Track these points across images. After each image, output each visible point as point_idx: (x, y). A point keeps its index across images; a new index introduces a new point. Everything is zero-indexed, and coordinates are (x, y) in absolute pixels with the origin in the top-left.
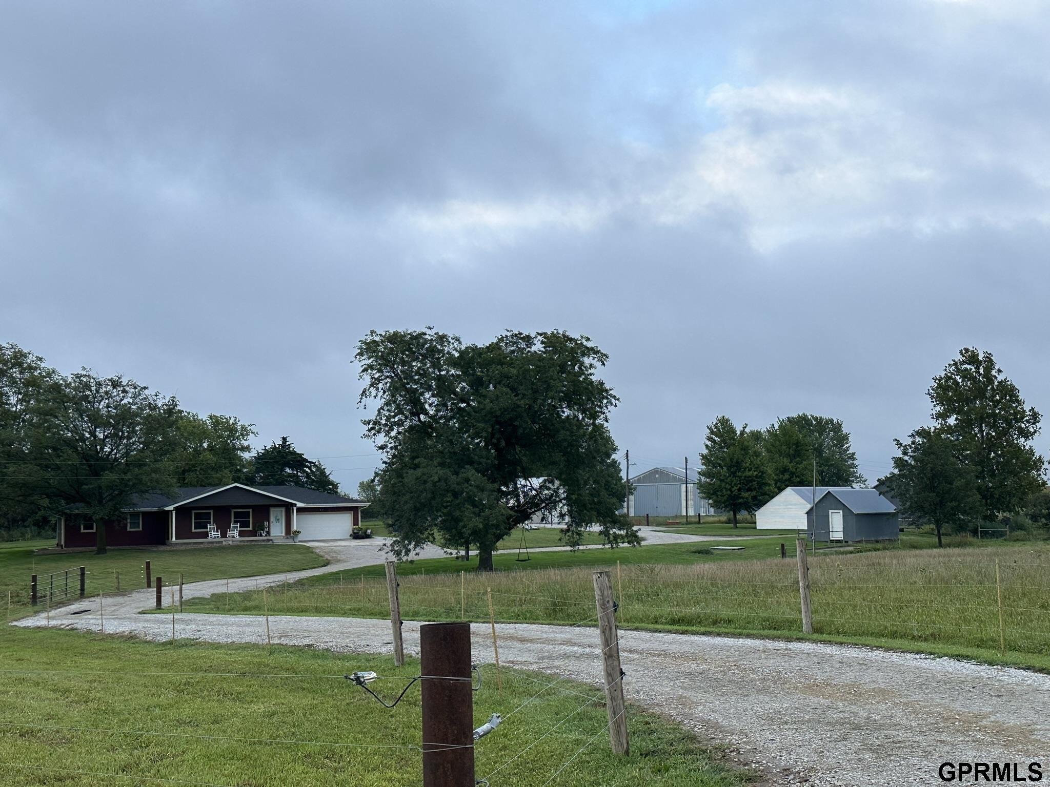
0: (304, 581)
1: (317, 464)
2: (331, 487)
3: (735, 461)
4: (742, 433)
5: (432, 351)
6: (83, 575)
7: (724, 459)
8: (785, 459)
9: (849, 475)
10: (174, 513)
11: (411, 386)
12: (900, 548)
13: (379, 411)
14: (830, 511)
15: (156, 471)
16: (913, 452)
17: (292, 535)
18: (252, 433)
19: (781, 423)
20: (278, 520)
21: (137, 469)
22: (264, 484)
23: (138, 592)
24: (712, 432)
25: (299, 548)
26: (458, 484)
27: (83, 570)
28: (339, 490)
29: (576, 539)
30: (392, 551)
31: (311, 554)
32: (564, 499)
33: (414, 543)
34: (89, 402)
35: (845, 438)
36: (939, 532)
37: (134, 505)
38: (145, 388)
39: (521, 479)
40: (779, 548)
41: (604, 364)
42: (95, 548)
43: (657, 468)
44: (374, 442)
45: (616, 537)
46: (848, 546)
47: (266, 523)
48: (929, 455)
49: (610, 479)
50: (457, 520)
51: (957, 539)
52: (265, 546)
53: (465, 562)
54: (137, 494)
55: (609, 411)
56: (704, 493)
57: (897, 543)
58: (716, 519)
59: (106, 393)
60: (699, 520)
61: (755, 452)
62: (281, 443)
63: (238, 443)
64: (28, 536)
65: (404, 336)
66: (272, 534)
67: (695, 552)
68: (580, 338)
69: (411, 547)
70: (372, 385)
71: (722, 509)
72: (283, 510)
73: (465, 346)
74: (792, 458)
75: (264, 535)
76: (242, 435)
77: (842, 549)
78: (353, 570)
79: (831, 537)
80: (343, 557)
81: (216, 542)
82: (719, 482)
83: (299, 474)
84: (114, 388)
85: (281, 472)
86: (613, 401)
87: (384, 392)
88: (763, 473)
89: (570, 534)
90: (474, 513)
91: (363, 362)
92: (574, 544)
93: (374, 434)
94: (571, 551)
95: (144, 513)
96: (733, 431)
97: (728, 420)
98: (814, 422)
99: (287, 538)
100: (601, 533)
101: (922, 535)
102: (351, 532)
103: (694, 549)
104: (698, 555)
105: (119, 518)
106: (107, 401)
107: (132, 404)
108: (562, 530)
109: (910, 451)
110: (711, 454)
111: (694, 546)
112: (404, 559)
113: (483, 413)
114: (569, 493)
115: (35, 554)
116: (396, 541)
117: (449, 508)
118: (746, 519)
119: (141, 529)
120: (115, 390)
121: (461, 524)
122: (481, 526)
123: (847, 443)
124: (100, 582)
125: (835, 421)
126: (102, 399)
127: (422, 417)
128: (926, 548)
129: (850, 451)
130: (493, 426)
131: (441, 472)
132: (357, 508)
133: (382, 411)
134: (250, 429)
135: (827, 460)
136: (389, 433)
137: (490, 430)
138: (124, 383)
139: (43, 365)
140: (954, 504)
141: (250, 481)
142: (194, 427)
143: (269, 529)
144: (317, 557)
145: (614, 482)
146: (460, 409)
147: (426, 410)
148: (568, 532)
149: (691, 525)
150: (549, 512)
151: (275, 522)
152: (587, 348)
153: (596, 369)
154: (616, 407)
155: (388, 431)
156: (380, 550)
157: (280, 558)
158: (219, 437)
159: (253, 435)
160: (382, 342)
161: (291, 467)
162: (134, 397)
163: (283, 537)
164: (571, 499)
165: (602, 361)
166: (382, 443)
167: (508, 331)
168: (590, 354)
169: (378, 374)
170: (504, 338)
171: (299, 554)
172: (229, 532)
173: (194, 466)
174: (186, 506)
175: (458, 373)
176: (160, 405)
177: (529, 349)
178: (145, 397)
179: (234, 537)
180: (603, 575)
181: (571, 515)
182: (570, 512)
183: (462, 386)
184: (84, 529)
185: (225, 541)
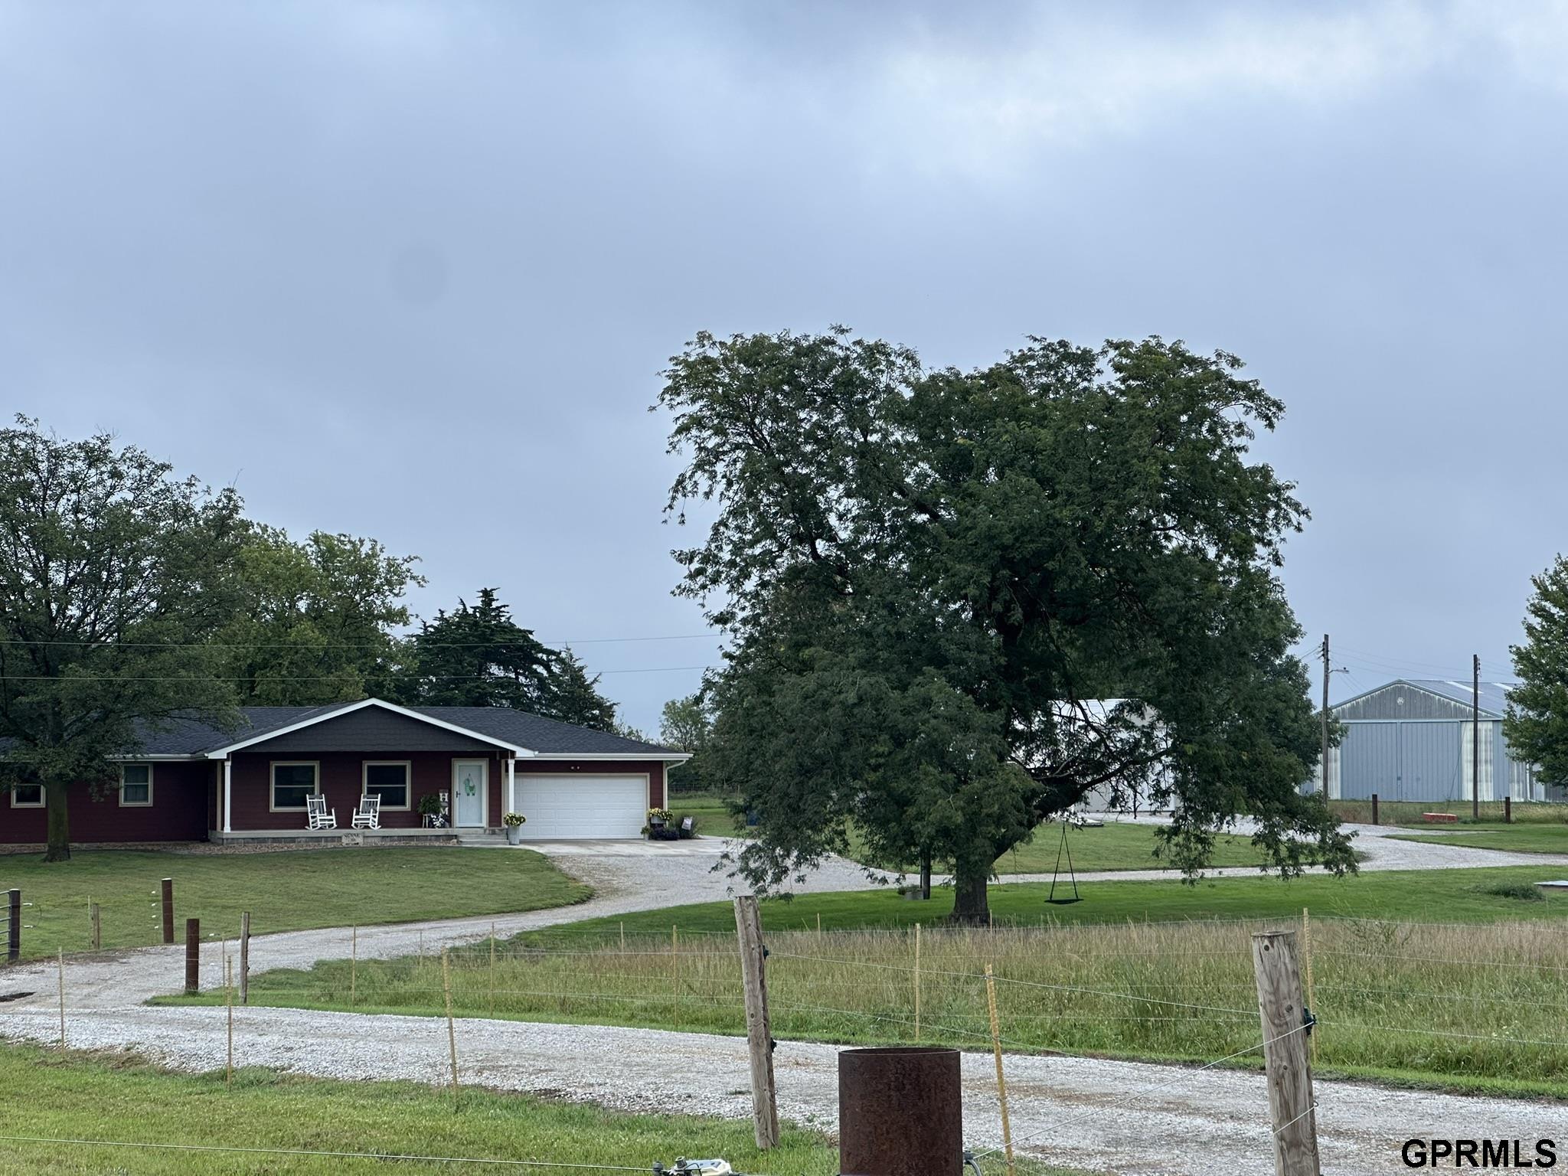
0: (532, 938)
1: (563, 655)
2: (596, 712)
5: (849, 383)
6: (15, 908)
10: (228, 765)
11: (795, 469)
13: (716, 529)
15: (187, 663)
17: (505, 826)
18: (413, 578)
20: (472, 788)
22: (439, 702)
23: (144, 953)
24: (1545, 594)
25: (523, 859)
26: (906, 712)
27: (15, 896)
28: (616, 721)
29: (1195, 853)
30: (742, 871)
31: (549, 874)
32: (1167, 752)
33: (796, 853)
34: (34, 499)
37: (136, 745)
38: (164, 467)
39: (1061, 703)
41: (1271, 425)
42: (43, 847)
43: (1400, 682)
44: (703, 606)
45: (1295, 850)
47: (443, 796)
49: (1281, 705)
50: (902, 801)
52: (440, 851)
53: (921, 902)
54: (143, 720)
55: (1283, 540)
56: (1522, 746)
58: (1551, 811)
59: (73, 477)
60: (1508, 812)
62: (479, 604)
63: (379, 603)
65: (780, 347)
66: (457, 821)
67: (1497, 893)
68: (1214, 359)
69: (789, 862)
70: (699, 466)
72: (484, 764)
73: (929, 373)
75: (438, 824)
76: (388, 582)
78: (651, 914)
80: (627, 883)
81: (326, 839)
82: (1559, 719)
83: (522, 679)
84: (90, 466)
85: (480, 674)
86: (1293, 516)
87: (730, 484)
89: (1180, 838)
90: (943, 784)
91: (680, 411)
92: (1190, 865)
93: (704, 587)
94: (1184, 881)
95: (159, 766)
99: (494, 833)
100: (1258, 839)
102: (645, 824)
103: (1493, 884)
104: (1503, 900)
105: (100, 776)
106: (74, 497)
107: (132, 505)
108: (1160, 831)
110: (1540, 649)
111: (1494, 877)
112: (772, 890)
114: (1180, 739)
116: (754, 846)
117: (882, 770)
119: (150, 803)
120: (93, 471)
121: (912, 811)
122: (960, 818)
124: (56, 926)
126: (64, 493)
127: (821, 546)
130: (994, 570)
131: (864, 682)
132: (659, 764)
133: (722, 529)
134: (408, 571)
136: (741, 584)
137: (986, 580)
138: (115, 455)
141: (406, 693)
142: (277, 563)
143: (450, 810)
144: (565, 880)
145: (1292, 714)
146: (914, 527)
147: (831, 529)
148: (1176, 835)
149: (1486, 826)
150: (1130, 785)
151: (463, 793)
152: (1231, 383)
153: (1251, 436)
154: (1299, 529)
155: (737, 580)
156: (715, 869)
157: (477, 880)
158: (335, 586)
159: (413, 582)
160: (726, 360)
161: (503, 663)
162: (138, 489)
163: (482, 831)
164: (1183, 754)
165: (1268, 418)
166: (723, 608)
167: (1036, 340)
168: (1237, 399)
169: (715, 440)
170: (1023, 358)
171: (520, 871)
172: (357, 814)
173: (276, 656)
174: (257, 750)
175: (909, 438)
176: (198, 509)
177: (1086, 384)
178: (163, 487)
179: (368, 827)
180: (1275, 944)
181: (1183, 793)
182: (1181, 785)
183: (919, 472)
184: (18, 800)
185: (347, 836)
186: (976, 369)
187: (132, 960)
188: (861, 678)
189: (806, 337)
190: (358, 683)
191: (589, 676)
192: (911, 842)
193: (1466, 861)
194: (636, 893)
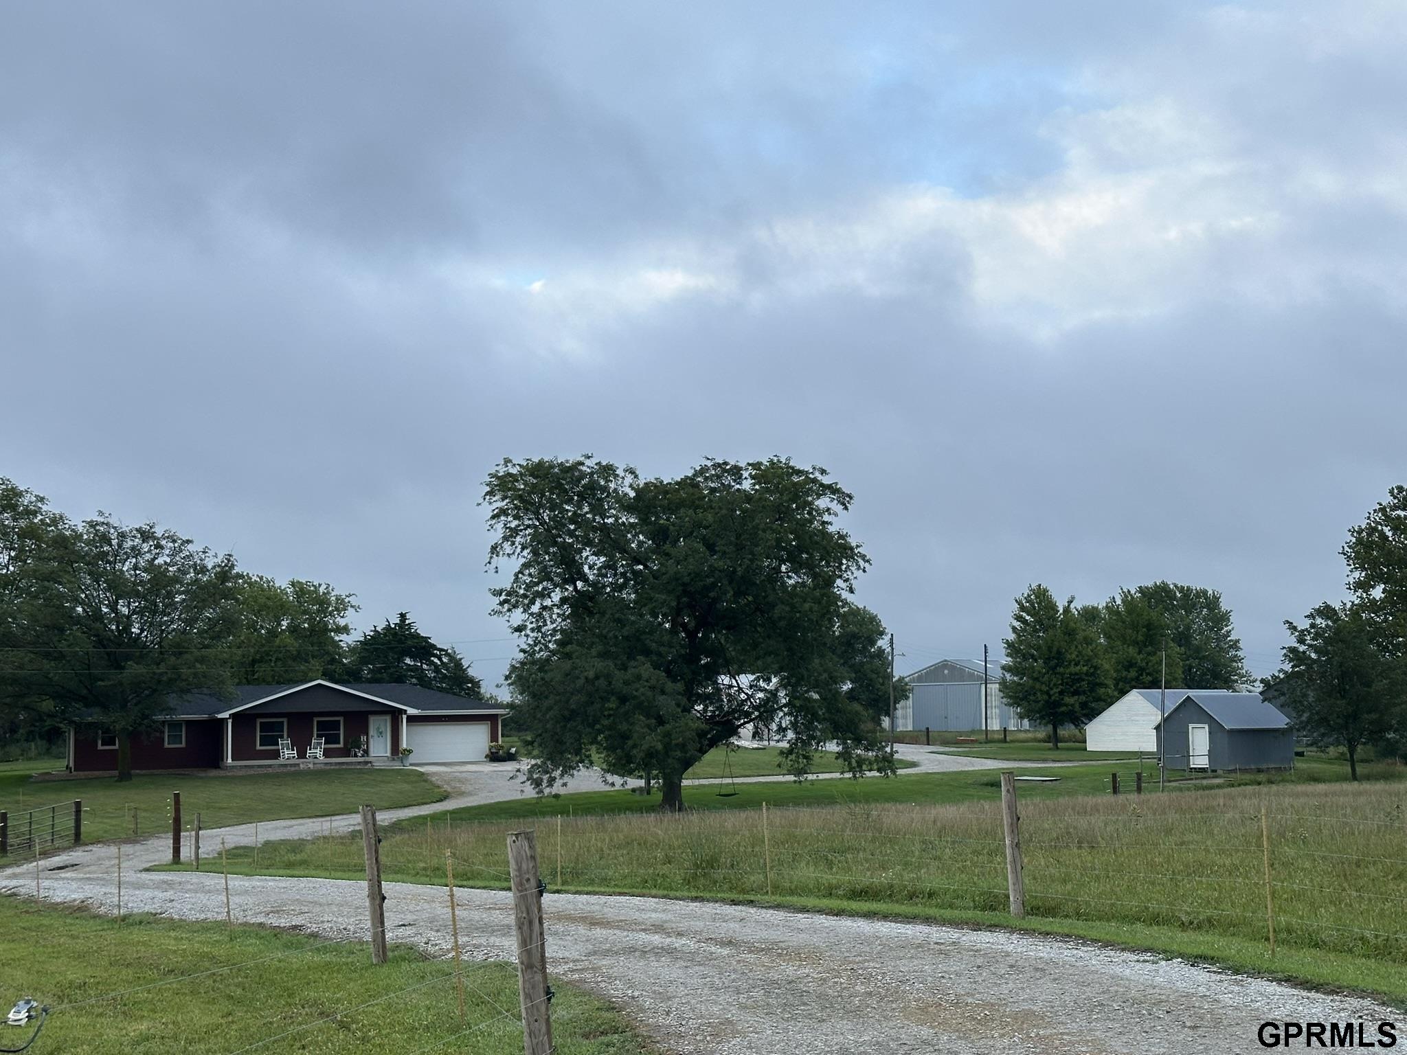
0: (404, 823)
1: (450, 651)
2: (470, 685)
3: (1055, 649)
4: (1067, 610)
5: (592, 487)
6: (78, 811)
7: (1038, 648)
8: (1131, 648)
9: (1230, 673)
10: (230, 722)
11: (564, 539)
12: (1293, 781)
13: (516, 575)
14: (1191, 726)
15: (202, 660)
16: (1313, 639)
17: (400, 755)
18: (352, 606)
19: (1126, 596)
20: (381, 733)
21: (173, 658)
22: (375, 681)
23: (158, 838)
24: (1022, 608)
25: (409, 775)
26: (626, 683)
27: (78, 805)
28: (482, 691)
29: (802, 766)
30: (528, 780)
31: (423, 783)
32: (785, 706)
33: (561, 769)
34: (110, 563)
35: (1224, 618)
36: (1352, 756)
37: (171, 710)
38: (188, 542)
39: (723, 677)
40: (1108, 779)
41: (846, 508)
42: (116, 773)
43: (946, 661)
44: (509, 621)
45: (861, 762)
46: (1216, 777)
47: (364, 738)
48: (1337, 643)
49: (874, 676)
50: (625, 737)
51: (1380, 767)
52: (360, 771)
53: (646, 797)
54: (175, 695)
55: (856, 578)
56: (1010, 697)
57: (1288, 774)
58: (1030, 735)
59: (133, 548)
60: (1005, 737)
61: (1085, 638)
62: (398, 622)
63: (331, 621)
64: (33, 753)
65: (552, 466)
66: (372, 753)
67: (987, 785)
68: (811, 471)
69: (557, 773)
70: (505, 539)
71: (1035, 720)
72: (388, 718)
73: (643, 482)
74: (1140, 646)
75: (360, 755)
76: (337, 609)
77: (1205, 782)
78: (479, 807)
79: (1191, 763)
80: (470, 788)
81: (291, 765)
82: (1031, 682)
83: (425, 666)
84: (144, 541)
85: (399, 663)
86: (861, 563)
87: (523, 549)
88: (1096, 668)
89: (793, 757)
90: (649, 727)
91: (495, 505)
92: (799, 772)
93: (509, 610)
94: (795, 782)
95: (188, 723)
96: (1052, 607)
97: (1046, 591)
98: (1179, 595)
99: (394, 760)
100: (839, 755)
101: (1330, 761)
102: (487, 752)
103: (985, 779)
104: (990, 788)
105: (149, 729)
106: (134, 560)
107: (169, 565)
108: (782, 752)
109: (1308, 638)
110: (1020, 641)
111: (988, 775)
112: (547, 791)
113: (665, 578)
114: (792, 696)
115: (32, 780)
116: (536, 765)
117: (612, 718)
118: (1075, 736)
119: (183, 745)
120: (145, 545)
121: (630, 743)
122: (660, 747)
123: (1227, 626)
124: (114, 822)
125: (1210, 592)
126: (128, 558)
127: (579, 584)
128: (1330, 781)
129: (1233, 637)
130: (678, 598)
131: (600, 665)
132: (496, 716)
133: (520, 575)
134: (349, 602)
135: (1198, 649)
136: (529, 608)
137: (674, 604)
138: (159, 534)
139: (44, 508)
140: (1374, 716)
141: (352, 676)
142: (268, 598)
143: (367, 747)
144: (432, 787)
145: (881, 681)
146: (635, 573)
147: (585, 575)
148: (791, 754)
149: (992, 745)
150: (765, 725)
151: (376, 735)
152: (822, 485)
153: (836, 515)
154: (864, 571)
155: (528, 605)
156: (512, 778)
157: (378, 789)
158: (305, 612)
159: (353, 610)
160: (521, 474)
161: (412, 657)
162: (172, 555)
163: (386, 758)
164: (794, 706)
165: (843, 504)
166: (520, 623)
167: (708, 459)
168: (825, 494)
169: (516, 522)
170: (704, 470)
171: (406, 782)
172: (310, 750)
173: (268, 655)
174: (248, 712)
175: (632, 520)
176: (210, 567)
177: (738, 486)
178: (188, 554)
179: (317, 758)
180: (519, 838)
181: (795, 729)
182: (794, 725)
183: (638, 541)
184: (102, 745)
185: (303, 763)
186: (672, 479)
187: (150, 842)
188: (598, 663)
189: (567, 461)
190: (318, 670)
191: (465, 664)
192: (629, 762)
193: (974, 766)
194: (475, 794)
